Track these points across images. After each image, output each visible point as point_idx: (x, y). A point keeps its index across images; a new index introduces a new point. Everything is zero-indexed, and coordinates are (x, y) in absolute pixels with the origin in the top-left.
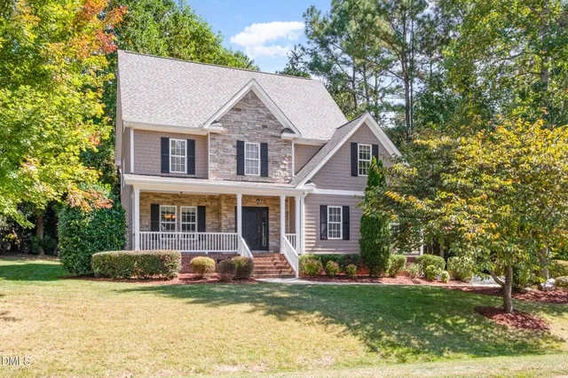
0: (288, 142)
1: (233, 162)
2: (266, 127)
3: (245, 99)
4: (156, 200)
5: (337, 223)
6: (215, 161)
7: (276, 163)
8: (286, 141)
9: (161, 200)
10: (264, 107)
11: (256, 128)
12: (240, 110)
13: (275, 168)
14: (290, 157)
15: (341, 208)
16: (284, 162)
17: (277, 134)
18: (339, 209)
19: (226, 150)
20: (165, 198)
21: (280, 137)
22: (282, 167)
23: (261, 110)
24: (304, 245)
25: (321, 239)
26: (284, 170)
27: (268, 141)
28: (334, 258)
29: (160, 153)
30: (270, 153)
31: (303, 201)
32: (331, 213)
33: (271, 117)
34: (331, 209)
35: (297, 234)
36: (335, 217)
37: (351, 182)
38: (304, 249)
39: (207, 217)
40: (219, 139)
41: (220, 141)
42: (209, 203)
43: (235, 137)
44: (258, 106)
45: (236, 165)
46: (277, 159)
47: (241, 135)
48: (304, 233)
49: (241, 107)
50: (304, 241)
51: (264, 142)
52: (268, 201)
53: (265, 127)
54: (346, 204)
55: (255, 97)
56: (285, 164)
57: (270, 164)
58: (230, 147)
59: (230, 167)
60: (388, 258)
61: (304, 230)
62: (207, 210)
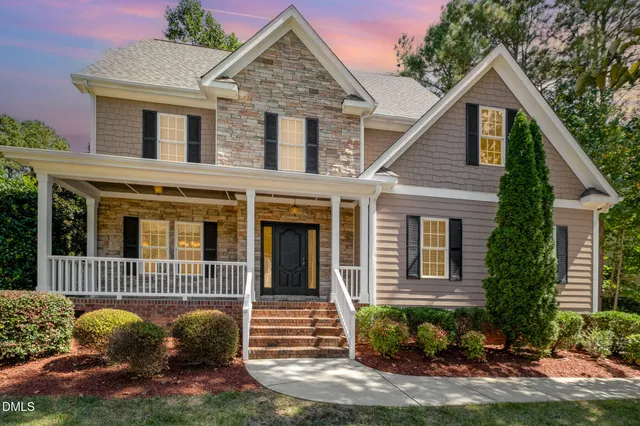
0: (354, 119)
1: (259, 148)
2: (317, 92)
3: (280, 45)
4: (134, 211)
5: (437, 248)
6: (226, 145)
7: (332, 152)
8: (350, 117)
9: (141, 210)
10: (313, 60)
11: (299, 94)
12: (270, 62)
13: (330, 160)
14: (357, 144)
15: (447, 221)
16: (347, 151)
17: (335, 105)
18: (443, 224)
19: (244, 128)
20: (149, 208)
21: (340, 110)
22: (344, 158)
23: (308, 65)
24: (375, 288)
25: (408, 277)
26: (347, 163)
27: (320, 115)
28: (434, 316)
29: (141, 136)
30: (322, 136)
31: (373, 206)
32: (427, 230)
33: (324, 76)
34: (427, 223)
35: (363, 268)
36: (434, 237)
37: (465, 175)
38: (375, 295)
39: (219, 239)
40: (233, 110)
41: (236, 113)
42: (223, 218)
43: (262, 106)
44: (303, 57)
45: (263, 153)
46: (334, 146)
47: (270, 104)
48: (375, 266)
49: (272, 57)
50: (375, 281)
51: (312, 116)
52: (318, 215)
53: (314, 92)
54: (456, 216)
55: (297, 41)
56: (348, 155)
57: (321, 154)
58: (252, 122)
59: (252, 155)
60: (552, 317)
61: (374, 259)
62: (220, 230)
